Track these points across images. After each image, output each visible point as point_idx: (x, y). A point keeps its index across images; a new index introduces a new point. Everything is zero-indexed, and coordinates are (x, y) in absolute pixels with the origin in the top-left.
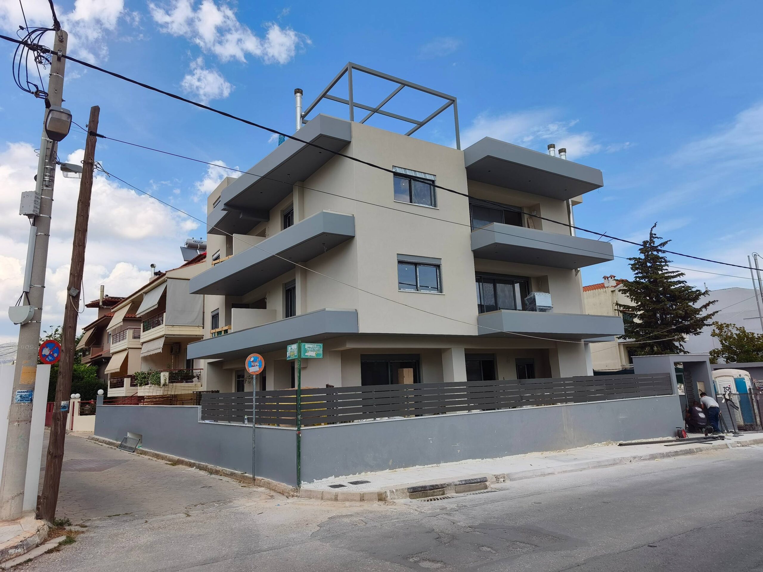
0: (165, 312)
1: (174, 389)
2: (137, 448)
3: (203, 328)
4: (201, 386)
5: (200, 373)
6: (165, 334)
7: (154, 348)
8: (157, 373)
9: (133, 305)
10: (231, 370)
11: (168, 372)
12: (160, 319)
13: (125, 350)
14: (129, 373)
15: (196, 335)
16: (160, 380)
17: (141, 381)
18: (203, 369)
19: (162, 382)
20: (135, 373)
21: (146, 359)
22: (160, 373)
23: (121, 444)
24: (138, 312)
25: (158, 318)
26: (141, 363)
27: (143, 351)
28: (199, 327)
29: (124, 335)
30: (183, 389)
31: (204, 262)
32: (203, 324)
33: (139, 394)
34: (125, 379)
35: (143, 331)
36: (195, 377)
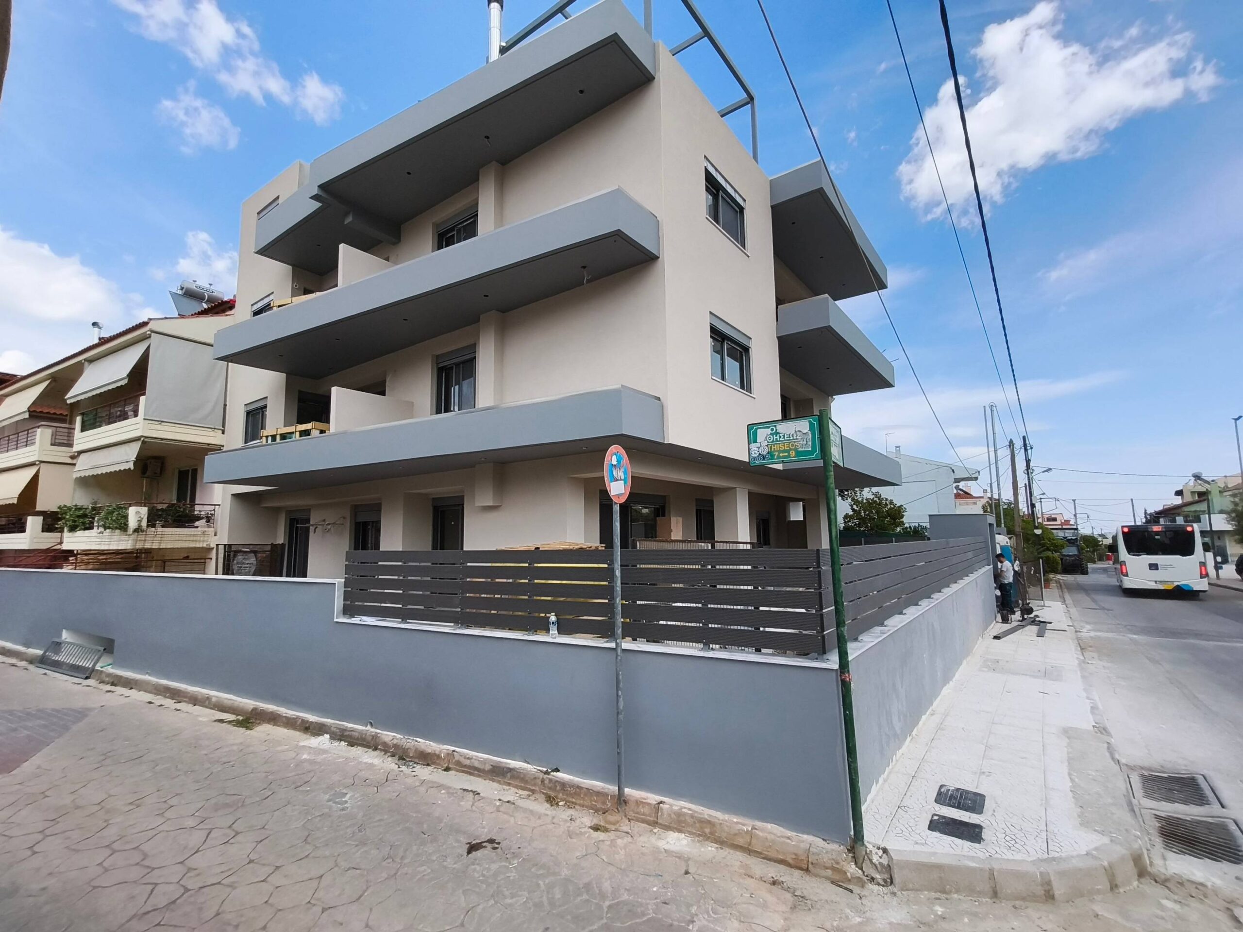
0: (144, 394)
1: (160, 539)
2: (98, 667)
3: (223, 433)
4: (215, 535)
5: (213, 512)
6: (142, 436)
7: (108, 462)
8: (121, 508)
9: (54, 384)
10: (277, 510)
11: (145, 506)
12: (128, 408)
13: (32, 464)
14: (39, 508)
15: (209, 444)
16: (128, 521)
17: (75, 521)
18: (219, 505)
19: (132, 523)
20: (59, 507)
21: (85, 482)
22: (127, 509)
23: (43, 656)
24: (71, 393)
25: (125, 405)
26: (74, 490)
27: (77, 468)
28: (216, 430)
29: (29, 439)
30: (177, 538)
31: (230, 315)
32: (224, 426)
33: (65, 546)
34: (30, 519)
35: (82, 431)
36: (203, 518)
